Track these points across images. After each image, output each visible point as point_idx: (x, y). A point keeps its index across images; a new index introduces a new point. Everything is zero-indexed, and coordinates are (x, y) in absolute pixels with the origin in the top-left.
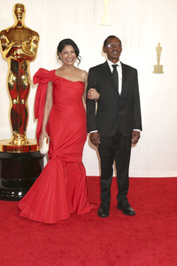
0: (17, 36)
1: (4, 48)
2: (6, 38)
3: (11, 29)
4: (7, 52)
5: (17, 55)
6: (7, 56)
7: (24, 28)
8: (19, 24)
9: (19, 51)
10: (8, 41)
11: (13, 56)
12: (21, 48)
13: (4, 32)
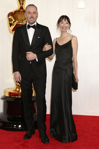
0: (20, 17)
1: (11, 25)
3: (15, 12)
4: (12, 27)
6: (13, 31)
8: (22, 8)
10: (14, 20)
13: (11, 14)
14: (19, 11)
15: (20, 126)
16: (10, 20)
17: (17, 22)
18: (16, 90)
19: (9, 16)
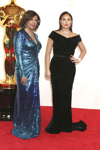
0: (10, 11)
1: (2, 19)
2: (3, 12)
3: (6, 7)
4: (3, 21)
5: (10, 24)
6: (4, 24)
7: (15, 6)
8: (13, 3)
9: (12, 22)
10: (4, 14)
11: (8, 24)
12: (13, 19)
13: (2, 8)
14: (10, 6)
15: (9, 116)
16: (1, 14)
17: (8, 16)
18: (5, 82)
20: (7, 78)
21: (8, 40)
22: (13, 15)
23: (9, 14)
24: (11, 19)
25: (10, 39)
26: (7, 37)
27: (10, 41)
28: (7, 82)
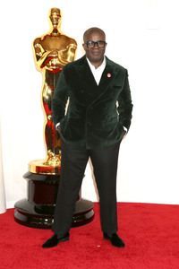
14: (51, 36)
16: (37, 50)
17: (48, 52)
18: (47, 163)
19: (35, 44)
20: (50, 157)
21: (50, 91)
22: (57, 50)
23: (50, 50)
24: (53, 58)
25: (53, 90)
26: (47, 87)
27: (53, 93)
28: (50, 162)
